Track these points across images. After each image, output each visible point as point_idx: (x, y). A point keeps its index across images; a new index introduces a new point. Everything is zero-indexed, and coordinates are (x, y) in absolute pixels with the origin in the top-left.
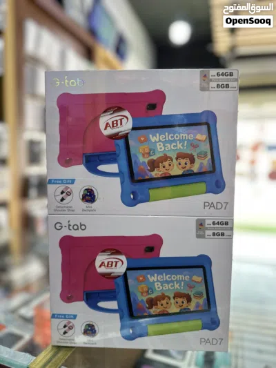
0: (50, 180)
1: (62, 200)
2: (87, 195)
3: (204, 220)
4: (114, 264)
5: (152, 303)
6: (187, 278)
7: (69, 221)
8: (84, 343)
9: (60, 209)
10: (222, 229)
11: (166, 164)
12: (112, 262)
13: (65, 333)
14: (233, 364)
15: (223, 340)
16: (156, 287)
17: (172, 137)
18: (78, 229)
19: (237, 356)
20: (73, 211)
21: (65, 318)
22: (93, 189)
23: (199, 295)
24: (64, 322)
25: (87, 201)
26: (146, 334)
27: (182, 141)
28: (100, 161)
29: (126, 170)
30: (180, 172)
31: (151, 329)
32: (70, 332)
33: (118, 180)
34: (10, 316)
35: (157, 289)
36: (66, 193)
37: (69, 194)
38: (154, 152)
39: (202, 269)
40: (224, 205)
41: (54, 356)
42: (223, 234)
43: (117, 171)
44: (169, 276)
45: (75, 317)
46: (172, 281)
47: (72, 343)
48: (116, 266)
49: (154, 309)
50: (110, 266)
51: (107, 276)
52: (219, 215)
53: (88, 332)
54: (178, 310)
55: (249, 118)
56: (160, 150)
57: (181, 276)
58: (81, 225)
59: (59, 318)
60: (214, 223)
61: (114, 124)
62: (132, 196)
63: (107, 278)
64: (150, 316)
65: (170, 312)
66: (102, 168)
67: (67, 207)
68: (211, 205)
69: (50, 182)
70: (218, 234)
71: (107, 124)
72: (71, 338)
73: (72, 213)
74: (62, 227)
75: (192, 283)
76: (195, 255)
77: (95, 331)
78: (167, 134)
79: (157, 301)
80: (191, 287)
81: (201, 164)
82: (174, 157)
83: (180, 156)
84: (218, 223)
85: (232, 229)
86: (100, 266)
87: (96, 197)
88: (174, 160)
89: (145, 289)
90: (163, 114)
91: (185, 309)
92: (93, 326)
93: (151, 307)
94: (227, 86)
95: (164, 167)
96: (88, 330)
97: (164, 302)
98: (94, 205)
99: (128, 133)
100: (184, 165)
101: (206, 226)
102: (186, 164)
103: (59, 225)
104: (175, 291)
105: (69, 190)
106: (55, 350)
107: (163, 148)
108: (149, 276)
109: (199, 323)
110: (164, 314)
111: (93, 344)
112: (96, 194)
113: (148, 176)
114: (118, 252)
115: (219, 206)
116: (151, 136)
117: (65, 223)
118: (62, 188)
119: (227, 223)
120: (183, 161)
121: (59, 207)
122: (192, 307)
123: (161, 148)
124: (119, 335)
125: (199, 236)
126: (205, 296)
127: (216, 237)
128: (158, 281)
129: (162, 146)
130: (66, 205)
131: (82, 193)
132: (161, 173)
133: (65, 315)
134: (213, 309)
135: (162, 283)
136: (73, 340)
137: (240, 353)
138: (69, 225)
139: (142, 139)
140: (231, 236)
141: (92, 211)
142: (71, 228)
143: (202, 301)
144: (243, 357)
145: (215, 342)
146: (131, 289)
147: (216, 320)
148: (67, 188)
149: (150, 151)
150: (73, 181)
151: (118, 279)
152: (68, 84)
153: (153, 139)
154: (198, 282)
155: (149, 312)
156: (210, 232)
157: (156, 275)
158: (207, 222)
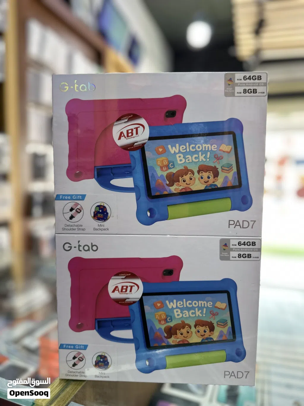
0: (58, 196)
1: (72, 217)
2: (99, 212)
3: (229, 240)
4: (129, 289)
5: (171, 332)
6: (210, 304)
7: (79, 242)
8: (96, 376)
9: (69, 228)
10: (248, 250)
11: (187, 178)
12: (127, 287)
13: (74, 365)
14: (259, 401)
15: (249, 374)
16: (176, 314)
17: (193, 148)
18: (89, 250)
19: (263, 392)
20: (83, 230)
21: (74, 348)
22: (105, 205)
23: (223, 323)
24: (74, 353)
25: (99, 219)
26: (164, 367)
27: (204, 152)
28: (114, 174)
29: (142, 184)
30: (202, 187)
31: (169, 360)
32: (80, 364)
33: (133, 195)
34: (13, 347)
35: (177, 317)
36: (75, 210)
37: (79, 211)
38: (173, 165)
39: (226, 295)
40: (251, 224)
41: (62, 390)
42: (249, 256)
43: (132, 186)
44: (190, 302)
45: (85, 347)
46: (193, 308)
47: (81, 376)
48: (131, 291)
49: (173, 338)
50: (124, 290)
51: (121, 302)
52: (246, 235)
53: (100, 364)
54: (199, 340)
55: (277, 130)
56: (180, 162)
57: (203, 303)
58: (92, 246)
59: (68, 349)
60: (239, 244)
61: (129, 134)
62: (149, 214)
63: (121, 304)
64: (169, 346)
65: (191, 342)
66: (115, 182)
67: (77, 226)
68: (237, 224)
69: (58, 197)
70: (244, 256)
71: (122, 133)
72: (81, 370)
73: (82, 232)
74: (71, 247)
75: (215, 311)
76: (219, 279)
77: (108, 363)
78: (187, 144)
79: (177, 329)
80: (214, 315)
81: (226, 177)
82: (196, 170)
83: (202, 169)
84: (244, 244)
85: (259, 250)
86: (113, 291)
87: (109, 215)
88: (196, 173)
89: (164, 317)
90: (183, 122)
91: (207, 339)
92: (105, 357)
93: (169, 337)
94: (255, 91)
95: (184, 181)
96: (100, 361)
97: (184, 331)
98: (106, 224)
99: (145, 144)
100: (207, 179)
101: (231, 247)
102: (209, 178)
103: (68, 245)
104: (196, 319)
105: (79, 207)
106: (63, 384)
107: (184, 160)
108: (167, 302)
109: (223, 354)
110: (184, 344)
111: (105, 377)
112: (108, 211)
113: (166, 191)
114: (133, 276)
115: (246, 224)
116: (169, 146)
117: (74, 244)
118: (71, 204)
119: (254, 244)
120: (205, 175)
121: (68, 226)
122: (215, 336)
123: (181, 160)
124: (134, 367)
125: (222, 258)
126: (229, 324)
127: (242, 258)
128: (177, 307)
129: (182, 158)
130: (76, 224)
131: (93, 210)
132: (181, 188)
133: (74, 345)
134: (238, 339)
135: (182, 309)
136: (83, 373)
137: (266, 388)
138: (79, 246)
139: (161, 150)
140: (258, 258)
141: (105, 230)
142: (81, 248)
143: (226, 330)
144: (270, 393)
145: (240, 375)
146: (147, 317)
147: (242, 350)
148: (77, 204)
149: (169, 163)
150: (83, 197)
151: (133, 305)
152: (78, 88)
153: (172, 150)
154: (222, 309)
155: (168, 342)
156: (236, 254)
157: (175, 301)
158: (232, 242)
